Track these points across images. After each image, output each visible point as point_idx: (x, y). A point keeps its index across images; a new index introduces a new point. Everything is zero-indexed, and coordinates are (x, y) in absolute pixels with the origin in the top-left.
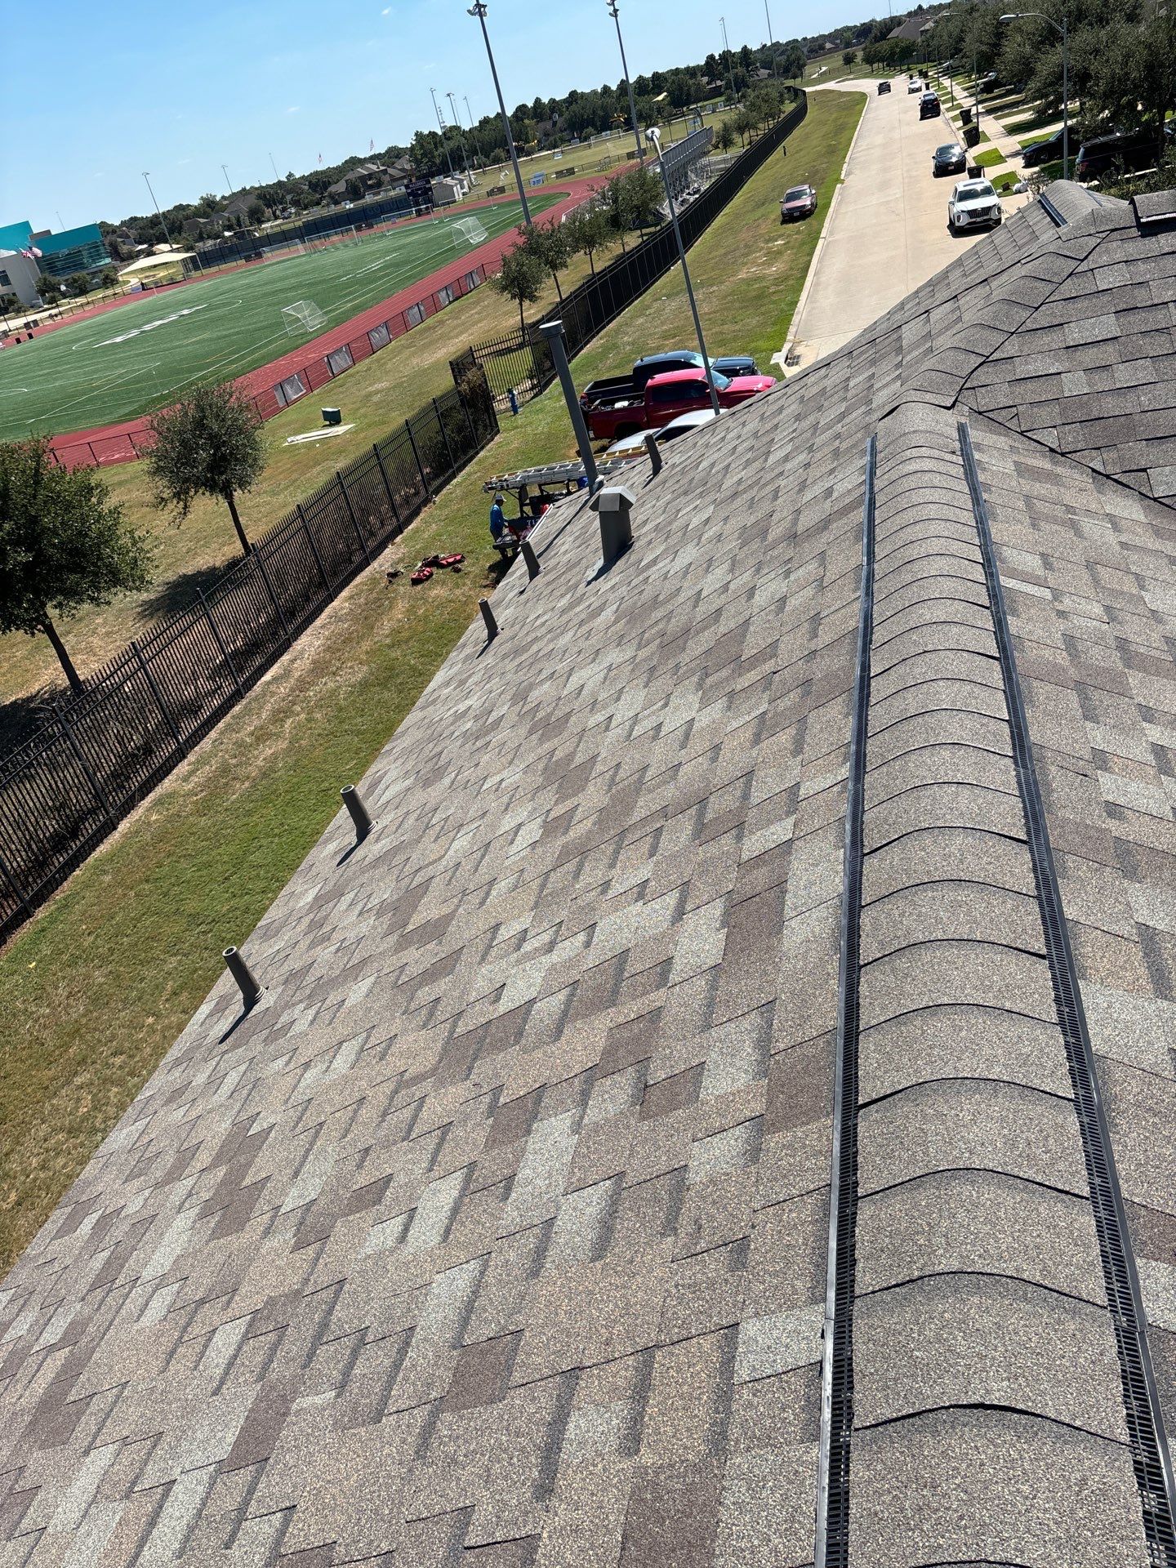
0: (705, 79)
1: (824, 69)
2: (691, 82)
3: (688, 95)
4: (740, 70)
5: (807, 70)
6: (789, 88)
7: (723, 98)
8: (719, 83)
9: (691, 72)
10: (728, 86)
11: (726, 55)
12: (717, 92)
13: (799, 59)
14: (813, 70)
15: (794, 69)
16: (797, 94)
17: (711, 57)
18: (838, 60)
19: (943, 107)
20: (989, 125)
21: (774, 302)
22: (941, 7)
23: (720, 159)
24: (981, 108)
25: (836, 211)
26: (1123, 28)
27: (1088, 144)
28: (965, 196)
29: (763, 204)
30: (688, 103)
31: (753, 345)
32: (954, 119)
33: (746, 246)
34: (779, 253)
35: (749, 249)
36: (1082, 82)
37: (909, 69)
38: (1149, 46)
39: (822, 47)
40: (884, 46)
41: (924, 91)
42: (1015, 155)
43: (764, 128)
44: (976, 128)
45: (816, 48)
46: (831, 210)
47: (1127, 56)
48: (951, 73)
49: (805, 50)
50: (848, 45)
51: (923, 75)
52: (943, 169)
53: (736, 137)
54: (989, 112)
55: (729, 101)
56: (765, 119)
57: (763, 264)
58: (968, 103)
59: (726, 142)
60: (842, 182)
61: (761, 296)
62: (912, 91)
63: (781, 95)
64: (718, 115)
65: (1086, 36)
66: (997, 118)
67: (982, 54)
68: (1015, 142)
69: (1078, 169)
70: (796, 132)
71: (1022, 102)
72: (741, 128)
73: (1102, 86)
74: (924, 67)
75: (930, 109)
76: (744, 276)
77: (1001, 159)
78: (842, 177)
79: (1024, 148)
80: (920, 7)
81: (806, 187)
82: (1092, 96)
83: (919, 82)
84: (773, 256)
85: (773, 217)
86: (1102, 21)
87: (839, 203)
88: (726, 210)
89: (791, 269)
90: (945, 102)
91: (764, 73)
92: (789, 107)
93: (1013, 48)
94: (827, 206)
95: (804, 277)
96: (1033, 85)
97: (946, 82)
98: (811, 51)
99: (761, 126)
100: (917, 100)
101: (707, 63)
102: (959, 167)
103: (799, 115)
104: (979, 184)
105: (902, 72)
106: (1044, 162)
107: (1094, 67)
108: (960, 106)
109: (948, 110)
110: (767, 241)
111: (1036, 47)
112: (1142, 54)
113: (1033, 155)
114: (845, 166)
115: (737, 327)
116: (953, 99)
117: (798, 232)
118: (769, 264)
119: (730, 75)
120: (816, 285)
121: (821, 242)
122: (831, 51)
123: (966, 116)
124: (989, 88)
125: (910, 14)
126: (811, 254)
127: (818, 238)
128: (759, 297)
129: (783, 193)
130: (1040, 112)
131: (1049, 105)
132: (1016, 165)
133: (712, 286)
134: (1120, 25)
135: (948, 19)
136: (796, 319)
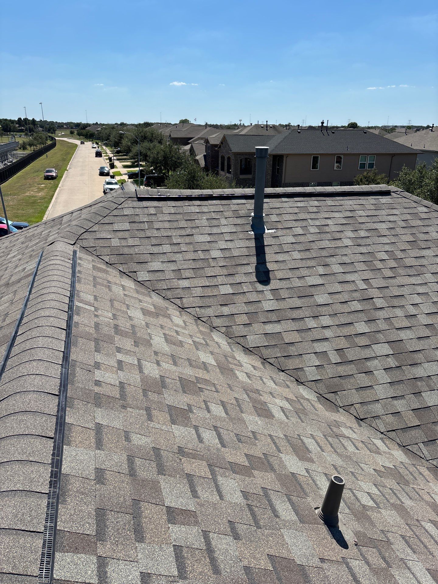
0: (17, 125)
1: (63, 133)
2: (11, 125)
3: (10, 129)
4: (31, 126)
5: (57, 132)
6: (50, 136)
7: (24, 133)
8: (23, 128)
9: (12, 122)
10: (26, 130)
11: (26, 120)
12: (22, 131)
13: (54, 128)
14: (59, 133)
15: (52, 130)
16: (52, 139)
17: (20, 119)
18: (68, 132)
19: (103, 155)
20: (117, 163)
21: (39, 206)
22: (104, 125)
23: (21, 153)
24: (115, 158)
25: (65, 179)
26: (158, 145)
27: (147, 176)
28: (109, 183)
29: (37, 172)
30: (10, 131)
31: (30, 219)
32: (106, 159)
33: (29, 184)
34: (43, 189)
35: (31, 186)
36: (145, 157)
37: (92, 141)
38: (164, 151)
39: (62, 126)
40: (84, 132)
41: (97, 149)
42: (126, 174)
43: (39, 147)
44: (113, 164)
45: (61, 126)
46: (63, 179)
47: (158, 153)
48: (106, 145)
49: (56, 126)
50: (72, 128)
51: (97, 144)
52: (102, 174)
53: (28, 147)
54: (118, 160)
55: (26, 135)
56: (40, 143)
57: (36, 191)
58: (111, 155)
59: (24, 147)
60: (67, 170)
61: (34, 202)
62: (93, 148)
63: (47, 138)
64: (21, 139)
65: (146, 144)
66: (120, 162)
67: (116, 142)
68: (125, 170)
69: (145, 183)
70: (52, 151)
71: (128, 159)
72: (31, 145)
73: (151, 160)
74: (97, 141)
75: (98, 154)
76: (28, 194)
77: (121, 175)
78: (67, 169)
79: (128, 173)
80: (97, 123)
81: (54, 169)
82: (148, 162)
83: (95, 146)
84: (41, 190)
85: (41, 177)
86: (151, 141)
87: (66, 177)
88: (22, 171)
89: (47, 195)
90: (103, 153)
91: (40, 129)
92: (49, 142)
93: (125, 142)
94: (62, 177)
95: (52, 199)
96: (131, 154)
97: (104, 148)
98: (59, 126)
99: (38, 146)
100: (94, 151)
101: (18, 120)
102: (108, 174)
103: (53, 146)
104: (113, 181)
105: (90, 141)
106: (134, 178)
107: (149, 153)
108: (108, 156)
109: (105, 156)
110: (38, 184)
111: (132, 143)
112: (162, 153)
113: (131, 176)
114: (69, 166)
115: (24, 212)
116: (106, 153)
117: (50, 184)
118: (38, 192)
119: (27, 126)
120: (56, 202)
121: (58, 188)
122: (65, 128)
123: (110, 159)
124: (118, 152)
125: (93, 124)
126: (55, 192)
127: (58, 187)
128: (33, 203)
129: (45, 169)
130: (133, 163)
131: (136, 162)
132: (126, 177)
133: (14, 196)
134: (156, 143)
135: (105, 129)
136: (47, 213)
